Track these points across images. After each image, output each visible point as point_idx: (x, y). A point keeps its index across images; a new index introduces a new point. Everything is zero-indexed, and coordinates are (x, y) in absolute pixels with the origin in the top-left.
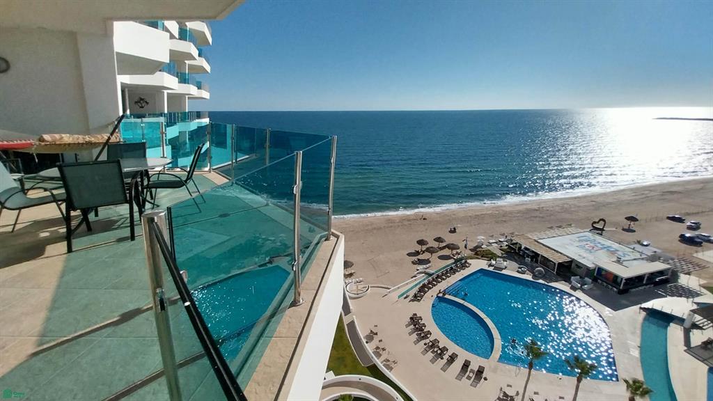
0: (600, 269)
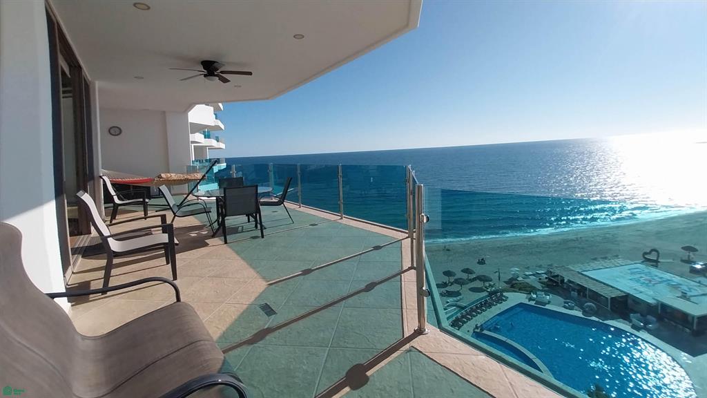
0: (664, 306)
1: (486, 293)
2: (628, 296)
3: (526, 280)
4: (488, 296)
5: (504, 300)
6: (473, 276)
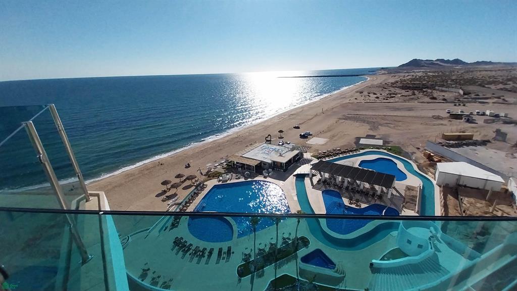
0: (274, 162)
1: (194, 188)
2: (261, 162)
3: (216, 170)
4: (195, 189)
5: (205, 188)
6: (184, 178)
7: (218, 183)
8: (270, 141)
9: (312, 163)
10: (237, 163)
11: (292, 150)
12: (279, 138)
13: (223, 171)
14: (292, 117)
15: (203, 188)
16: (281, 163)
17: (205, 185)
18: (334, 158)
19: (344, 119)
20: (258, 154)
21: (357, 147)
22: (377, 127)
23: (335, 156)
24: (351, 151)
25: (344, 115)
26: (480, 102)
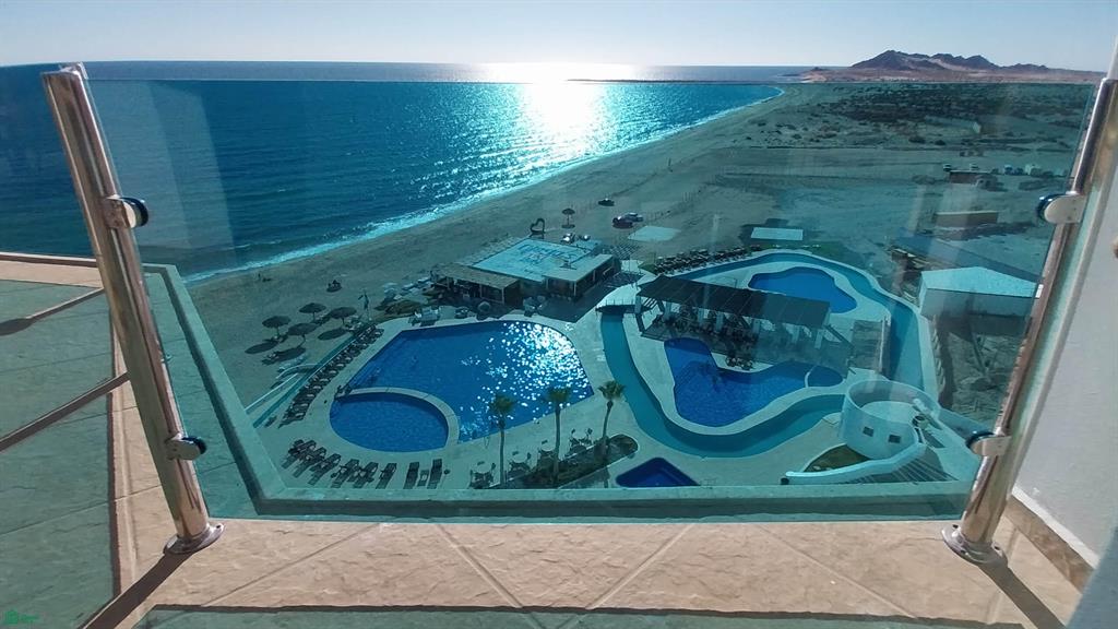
0: (551, 280)
1: (349, 335)
2: (520, 280)
3: (406, 297)
4: (352, 338)
5: (378, 336)
6: (324, 314)
7: (410, 327)
8: (543, 232)
9: (640, 282)
10: (459, 281)
11: (595, 252)
12: (563, 227)
13: (424, 300)
14: (596, 178)
15: (372, 336)
16: (568, 283)
17: (379, 330)
18: (693, 270)
19: (718, 184)
20: (512, 262)
21: (746, 245)
22: (792, 202)
23: (694, 267)
24: (731, 255)
25: (717, 176)
26: (1014, 149)
